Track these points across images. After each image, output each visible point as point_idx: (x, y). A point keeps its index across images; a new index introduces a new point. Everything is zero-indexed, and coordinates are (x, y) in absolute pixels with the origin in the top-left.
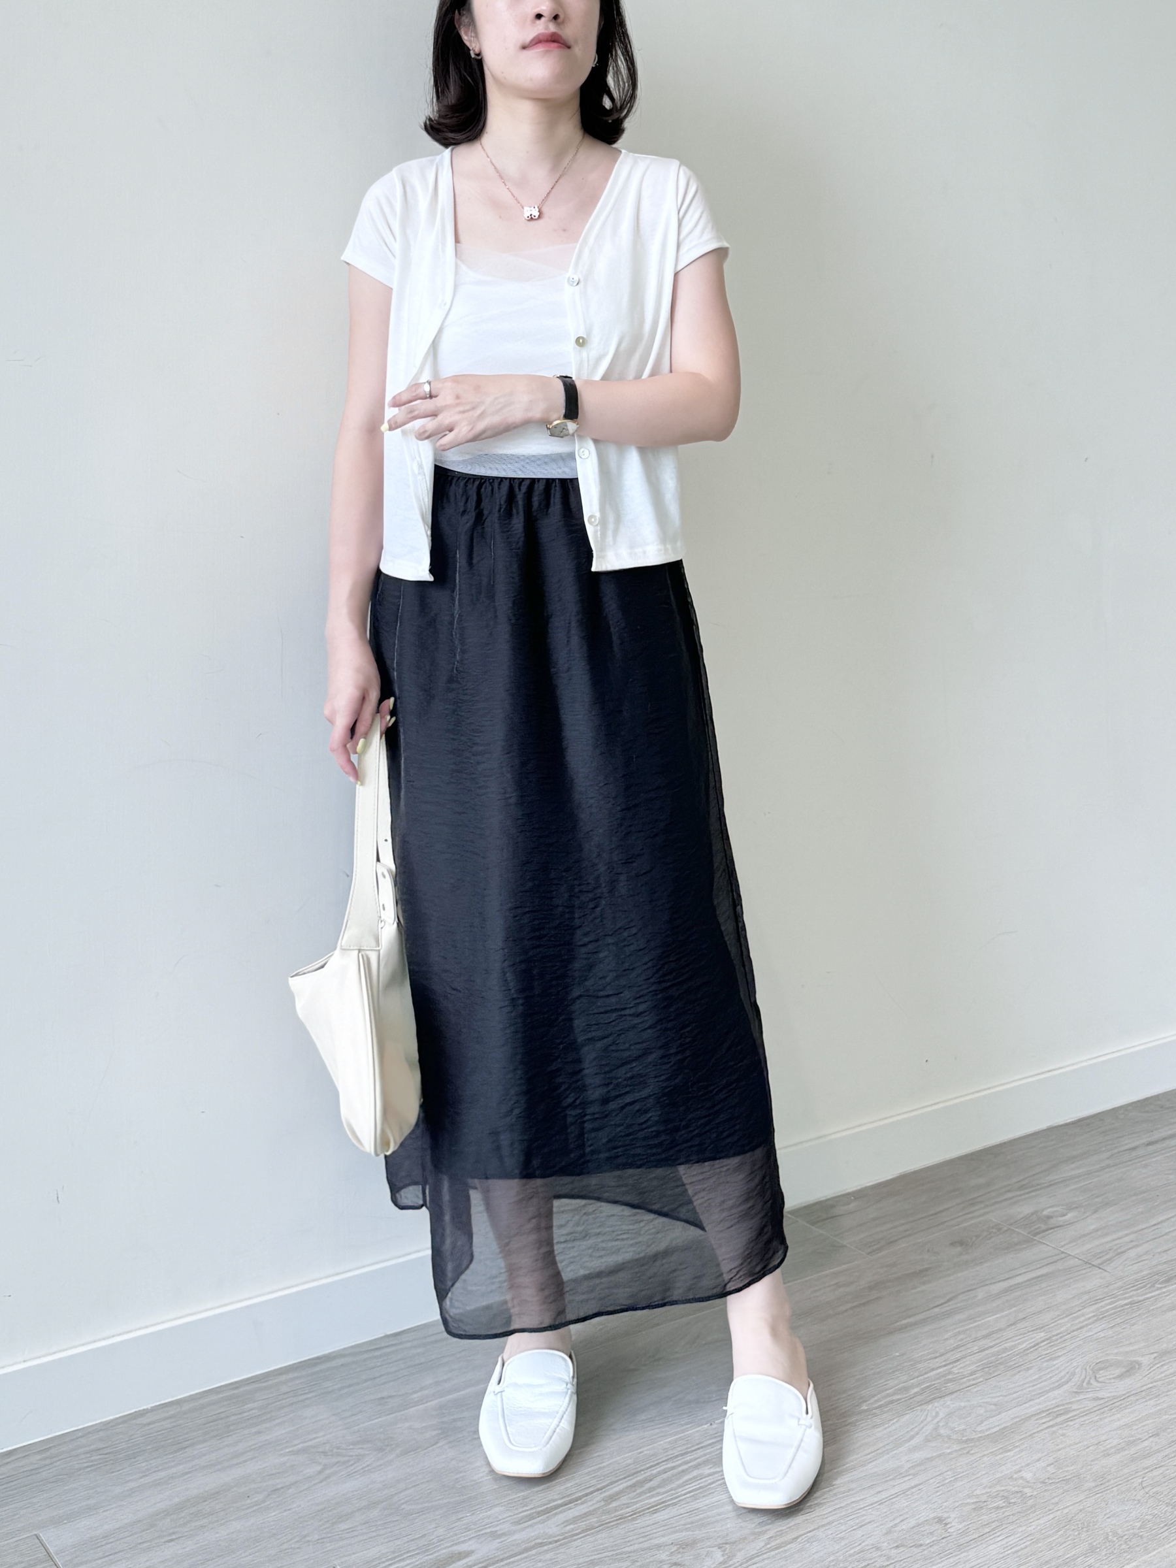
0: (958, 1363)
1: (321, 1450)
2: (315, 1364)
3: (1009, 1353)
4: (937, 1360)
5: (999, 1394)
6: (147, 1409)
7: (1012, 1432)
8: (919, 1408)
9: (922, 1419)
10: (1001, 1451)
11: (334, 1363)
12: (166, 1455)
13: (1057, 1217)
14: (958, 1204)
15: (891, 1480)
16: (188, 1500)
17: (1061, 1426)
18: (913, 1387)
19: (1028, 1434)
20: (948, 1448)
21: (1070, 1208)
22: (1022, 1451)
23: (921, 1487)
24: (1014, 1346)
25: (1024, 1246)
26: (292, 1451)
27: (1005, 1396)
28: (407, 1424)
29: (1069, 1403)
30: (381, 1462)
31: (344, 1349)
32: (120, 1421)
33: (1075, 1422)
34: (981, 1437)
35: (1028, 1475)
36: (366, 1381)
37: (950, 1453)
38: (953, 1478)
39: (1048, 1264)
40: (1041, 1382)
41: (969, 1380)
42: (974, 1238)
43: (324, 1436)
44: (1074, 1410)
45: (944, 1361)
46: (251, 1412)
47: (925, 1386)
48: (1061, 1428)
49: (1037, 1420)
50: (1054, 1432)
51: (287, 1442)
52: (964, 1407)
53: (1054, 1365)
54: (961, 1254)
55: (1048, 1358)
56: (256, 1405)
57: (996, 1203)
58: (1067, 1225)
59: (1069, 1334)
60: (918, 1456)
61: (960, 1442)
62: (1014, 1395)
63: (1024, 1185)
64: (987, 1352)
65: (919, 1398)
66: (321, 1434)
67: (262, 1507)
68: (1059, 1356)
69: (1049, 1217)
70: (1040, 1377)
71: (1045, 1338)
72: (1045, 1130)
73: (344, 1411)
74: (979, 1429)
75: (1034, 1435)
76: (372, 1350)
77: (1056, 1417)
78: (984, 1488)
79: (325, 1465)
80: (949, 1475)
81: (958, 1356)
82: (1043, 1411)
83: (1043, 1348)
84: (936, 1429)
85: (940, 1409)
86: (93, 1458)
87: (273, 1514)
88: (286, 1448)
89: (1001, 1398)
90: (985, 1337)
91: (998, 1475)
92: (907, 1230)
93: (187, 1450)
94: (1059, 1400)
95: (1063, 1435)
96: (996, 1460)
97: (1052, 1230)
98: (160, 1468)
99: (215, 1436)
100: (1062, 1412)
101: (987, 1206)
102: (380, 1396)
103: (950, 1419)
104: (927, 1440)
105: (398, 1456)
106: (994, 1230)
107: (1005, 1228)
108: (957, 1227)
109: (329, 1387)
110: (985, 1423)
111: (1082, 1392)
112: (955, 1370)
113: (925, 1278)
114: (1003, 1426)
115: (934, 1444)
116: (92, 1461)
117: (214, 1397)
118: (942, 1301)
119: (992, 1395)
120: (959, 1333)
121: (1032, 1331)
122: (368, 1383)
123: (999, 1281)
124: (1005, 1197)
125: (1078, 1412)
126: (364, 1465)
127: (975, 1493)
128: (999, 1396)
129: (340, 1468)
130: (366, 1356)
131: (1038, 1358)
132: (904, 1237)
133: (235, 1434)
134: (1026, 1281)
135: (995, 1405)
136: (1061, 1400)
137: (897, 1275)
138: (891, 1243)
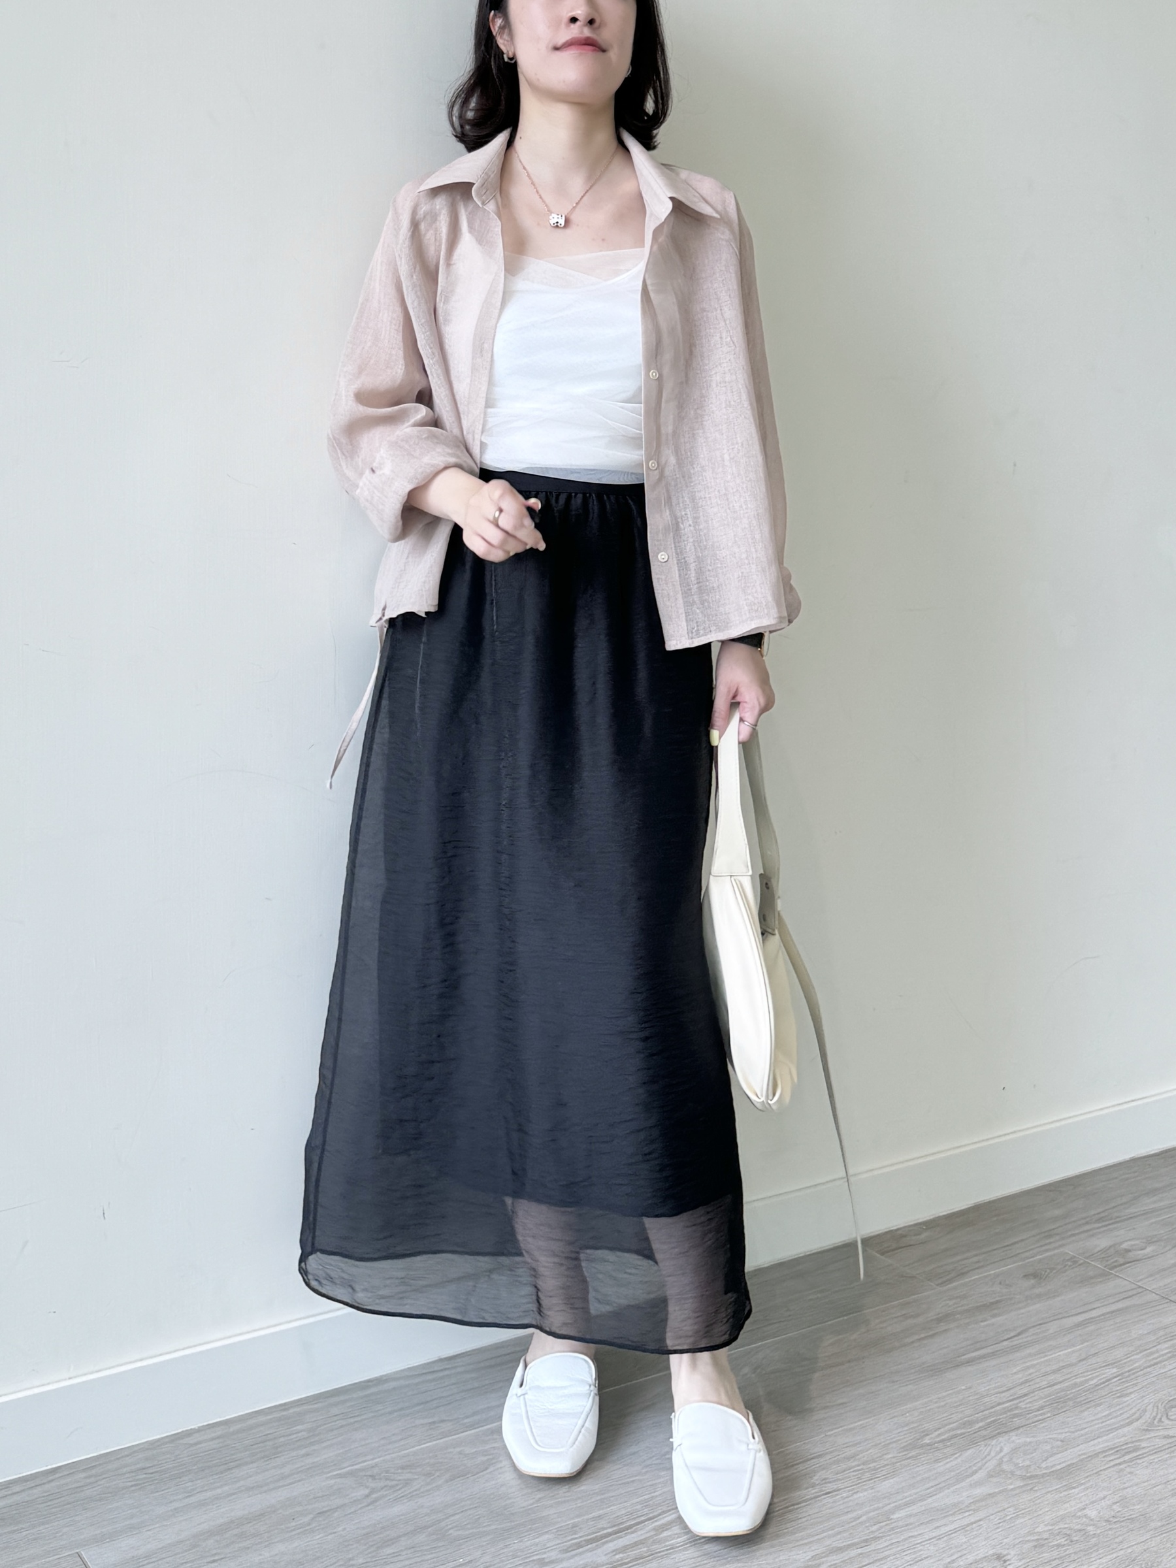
0: (1026, 1398)
1: (369, 1473)
3: (1080, 1388)
4: (1004, 1394)
5: (1067, 1430)
6: (194, 1429)
7: (1078, 1469)
8: (983, 1443)
9: (986, 1453)
10: (1065, 1488)
11: (386, 1386)
12: (212, 1475)
13: (1135, 1250)
14: (1034, 1236)
15: (951, 1515)
16: (232, 1522)
17: (1129, 1464)
18: (977, 1421)
19: (1095, 1472)
20: (1011, 1484)
21: (1150, 1241)
22: (1087, 1489)
23: (981, 1523)
24: (1086, 1381)
25: (1099, 1280)
26: (340, 1474)
27: (1073, 1432)
28: (458, 1449)
29: (1139, 1441)
30: (429, 1487)
31: (394, 1373)
32: (167, 1440)
33: (1143, 1460)
34: (1046, 1473)
35: (1092, 1513)
36: (418, 1404)
37: (1012, 1489)
38: (1015, 1515)
39: (1123, 1299)
40: (1111, 1419)
41: (1036, 1416)
42: (1048, 1271)
43: (373, 1459)
44: (1143, 1448)
45: (1011, 1396)
46: (300, 1434)
47: (990, 1420)
48: (1129, 1466)
49: (1104, 1457)
50: (1122, 1470)
51: (335, 1465)
52: (1030, 1443)
53: (1125, 1402)
54: (1034, 1287)
55: (1118, 1395)
56: (304, 1427)
57: (1073, 1235)
58: (1145, 1259)
59: (1141, 1370)
60: (979, 1491)
61: (1024, 1478)
62: (1082, 1432)
63: (1103, 1217)
64: (1056, 1387)
65: (984, 1433)
66: (370, 1457)
67: (307, 1530)
68: (1131, 1393)
69: (1127, 1251)
70: (1108, 1415)
71: (1118, 1373)
72: (1128, 1161)
73: (394, 1435)
74: (1044, 1465)
75: (1100, 1473)
76: (423, 1374)
77: (1124, 1456)
78: (1046, 1525)
79: (374, 1489)
80: (1010, 1511)
81: (1025, 1391)
82: (1112, 1449)
83: (1115, 1384)
84: (1001, 1462)
85: (1005, 1444)
86: (137, 1477)
87: (318, 1537)
88: (334, 1470)
89: (1068, 1434)
90: (1054, 1372)
91: (1061, 1513)
92: (978, 1262)
93: (233, 1471)
94: (1130, 1437)
95: (1131, 1473)
96: (1061, 1497)
97: (1130, 1264)
98: (205, 1488)
99: (263, 1458)
100: (1132, 1449)
101: (1063, 1239)
102: (431, 1420)
103: (1015, 1455)
104: (990, 1475)
105: (447, 1481)
107: (1082, 1261)
108: (1031, 1259)
109: (380, 1410)
110: (1051, 1459)
111: (1153, 1430)
112: (1022, 1405)
113: (996, 1311)
114: (1069, 1463)
115: (995, 1480)
116: (137, 1480)
117: (262, 1419)
118: (1013, 1334)
119: (1059, 1431)
120: (1028, 1368)
121: (1103, 1367)
122: (422, 1406)
123: (1072, 1316)
124: (1082, 1230)
125: (1147, 1450)
126: (412, 1490)
127: (1036, 1531)
128: (1066, 1433)
129: (387, 1492)
130: (418, 1379)
131: (1109, 1394)
132: (977, 1268)
133: (283, 1455)
134: (1099, 1316)
135: (1062, 1441)
136: (1131, 1437)
137: (966, 1307)
138: (962, 1274)
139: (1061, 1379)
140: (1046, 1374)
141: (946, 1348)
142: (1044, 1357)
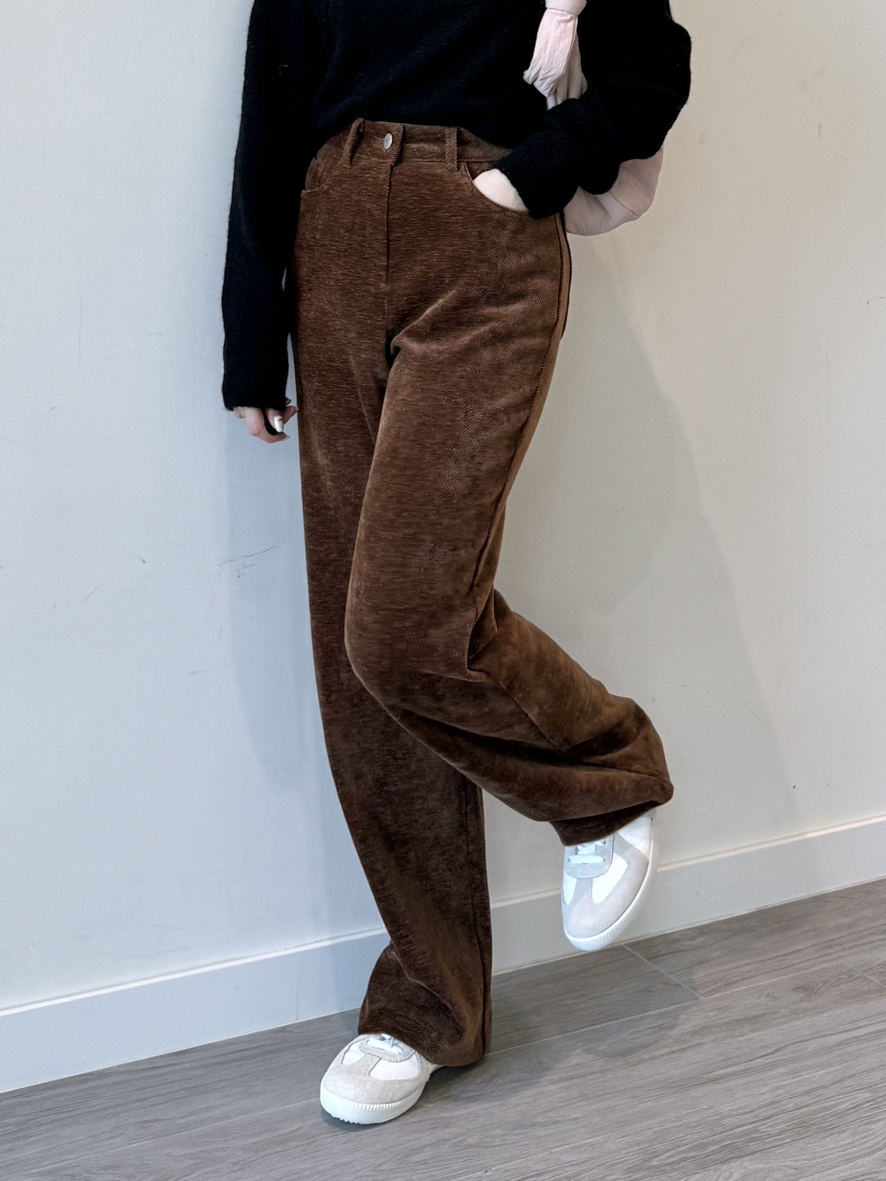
0: (769, 1121)
2: (87, 1081)
3: (826, 1112)
4: (746, 1116)
5: (803, 1157)
8: (712, 1167)
11: (107, 1081)
14: (813, 946)
18: (712, 1144)
25: (874, 996)
27: (810, 1160)
28: (166, 1151)
31: (120, 1066)
36: (136, 1101)
40: (853, 1147)
41: (775, 1141)
42: (821, 984)
47: (725, 1144)
52: (762, 1170)
53: (872, 1130)
54: (802, 1001)
55: (866, 1121)
56: (13, 1120)
57: (856, 946)
62: (819, 1160)
64: (805, 1110)
68: (880, 1120)
70: (852, 1142)
71: (872, 1098)
73: (103, 1132)
81: (769, 1113)
83: (864, 1110)
85: (736, 1170)
89: (805, 1162)
92: (750, 971)
94: (868, 1167)
101: (844, 949)
102: (146, 1118)
106: (845, 977)
107: (858, 975)
108: (806, 971)
109: (95, 1106)
112: (763, 1128)
113: (756, 1026)
118: (769, 1051)
119: (794, 1159)
120: (778, 1088)
122: (138, 1104)
124: (866, 940)
128: (802, 1160)
130: (141, 1075)
131: (856, 1120)
132: (745, 979)
134: (865, 1035)
135: (796, 1169)
137: (726, 1020)
138: (730, 984)
139: (810, 1102)
140: (795, 1096)
141: (695, 1063)
142: (796, 1077)
